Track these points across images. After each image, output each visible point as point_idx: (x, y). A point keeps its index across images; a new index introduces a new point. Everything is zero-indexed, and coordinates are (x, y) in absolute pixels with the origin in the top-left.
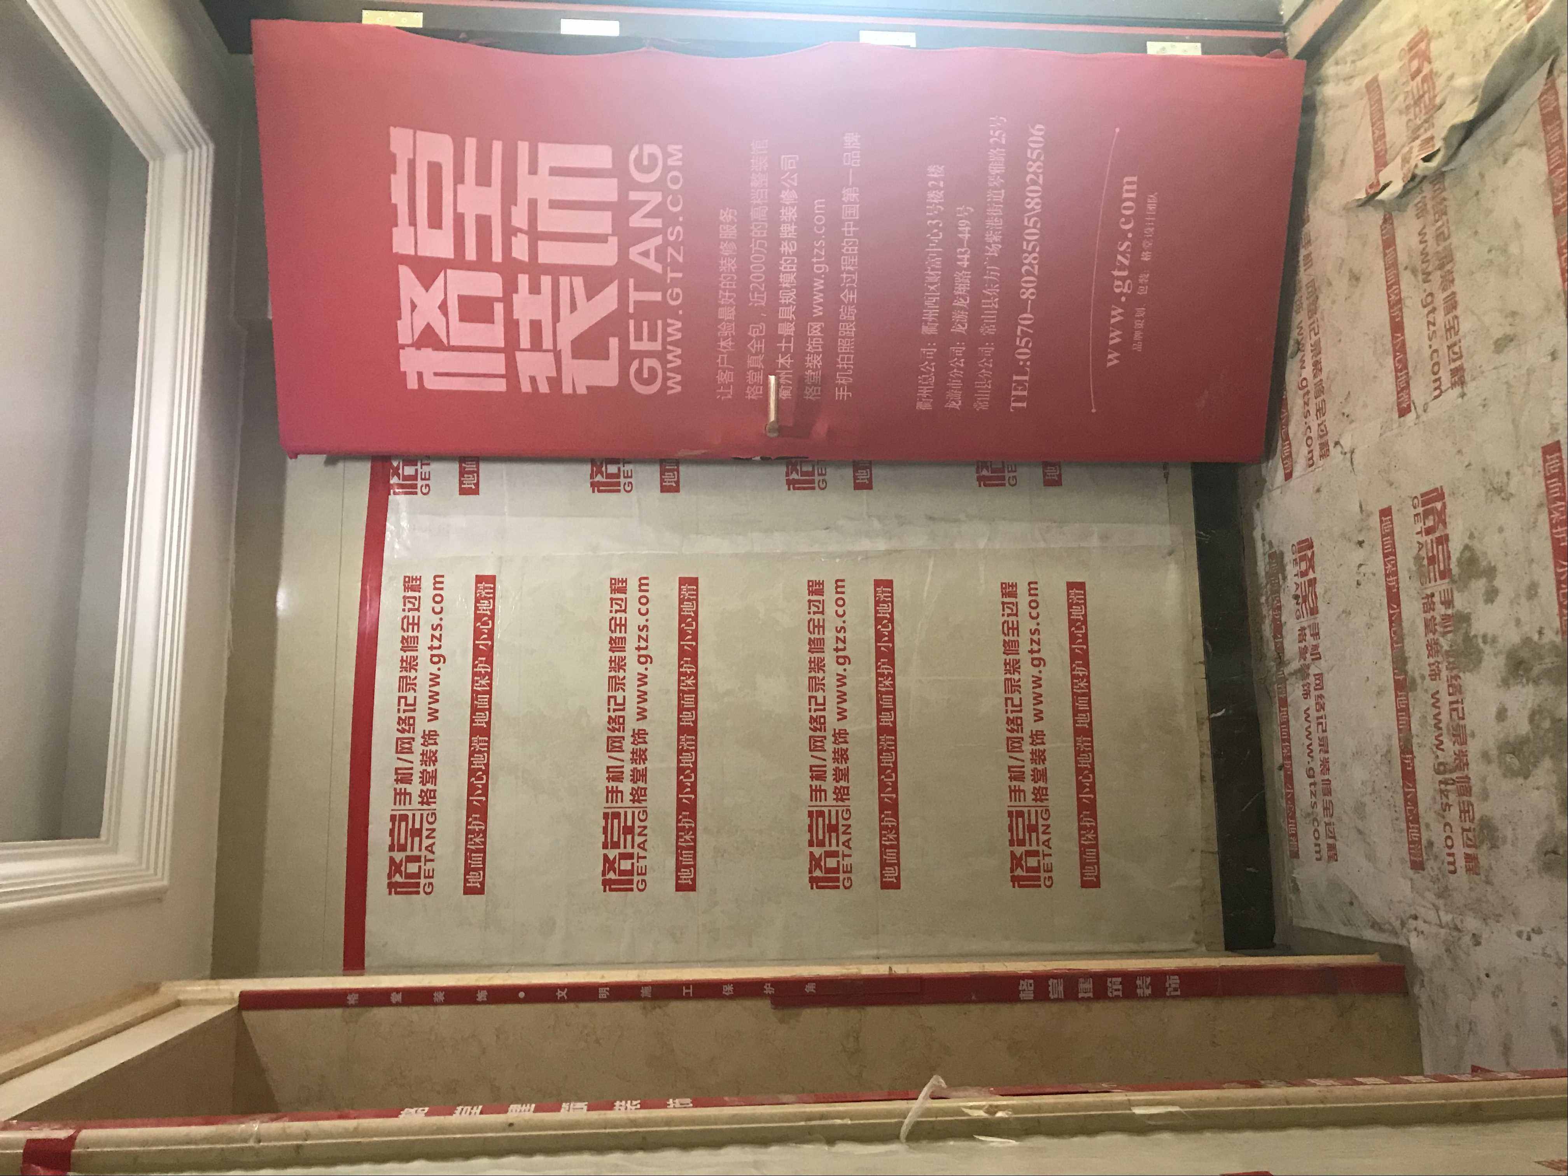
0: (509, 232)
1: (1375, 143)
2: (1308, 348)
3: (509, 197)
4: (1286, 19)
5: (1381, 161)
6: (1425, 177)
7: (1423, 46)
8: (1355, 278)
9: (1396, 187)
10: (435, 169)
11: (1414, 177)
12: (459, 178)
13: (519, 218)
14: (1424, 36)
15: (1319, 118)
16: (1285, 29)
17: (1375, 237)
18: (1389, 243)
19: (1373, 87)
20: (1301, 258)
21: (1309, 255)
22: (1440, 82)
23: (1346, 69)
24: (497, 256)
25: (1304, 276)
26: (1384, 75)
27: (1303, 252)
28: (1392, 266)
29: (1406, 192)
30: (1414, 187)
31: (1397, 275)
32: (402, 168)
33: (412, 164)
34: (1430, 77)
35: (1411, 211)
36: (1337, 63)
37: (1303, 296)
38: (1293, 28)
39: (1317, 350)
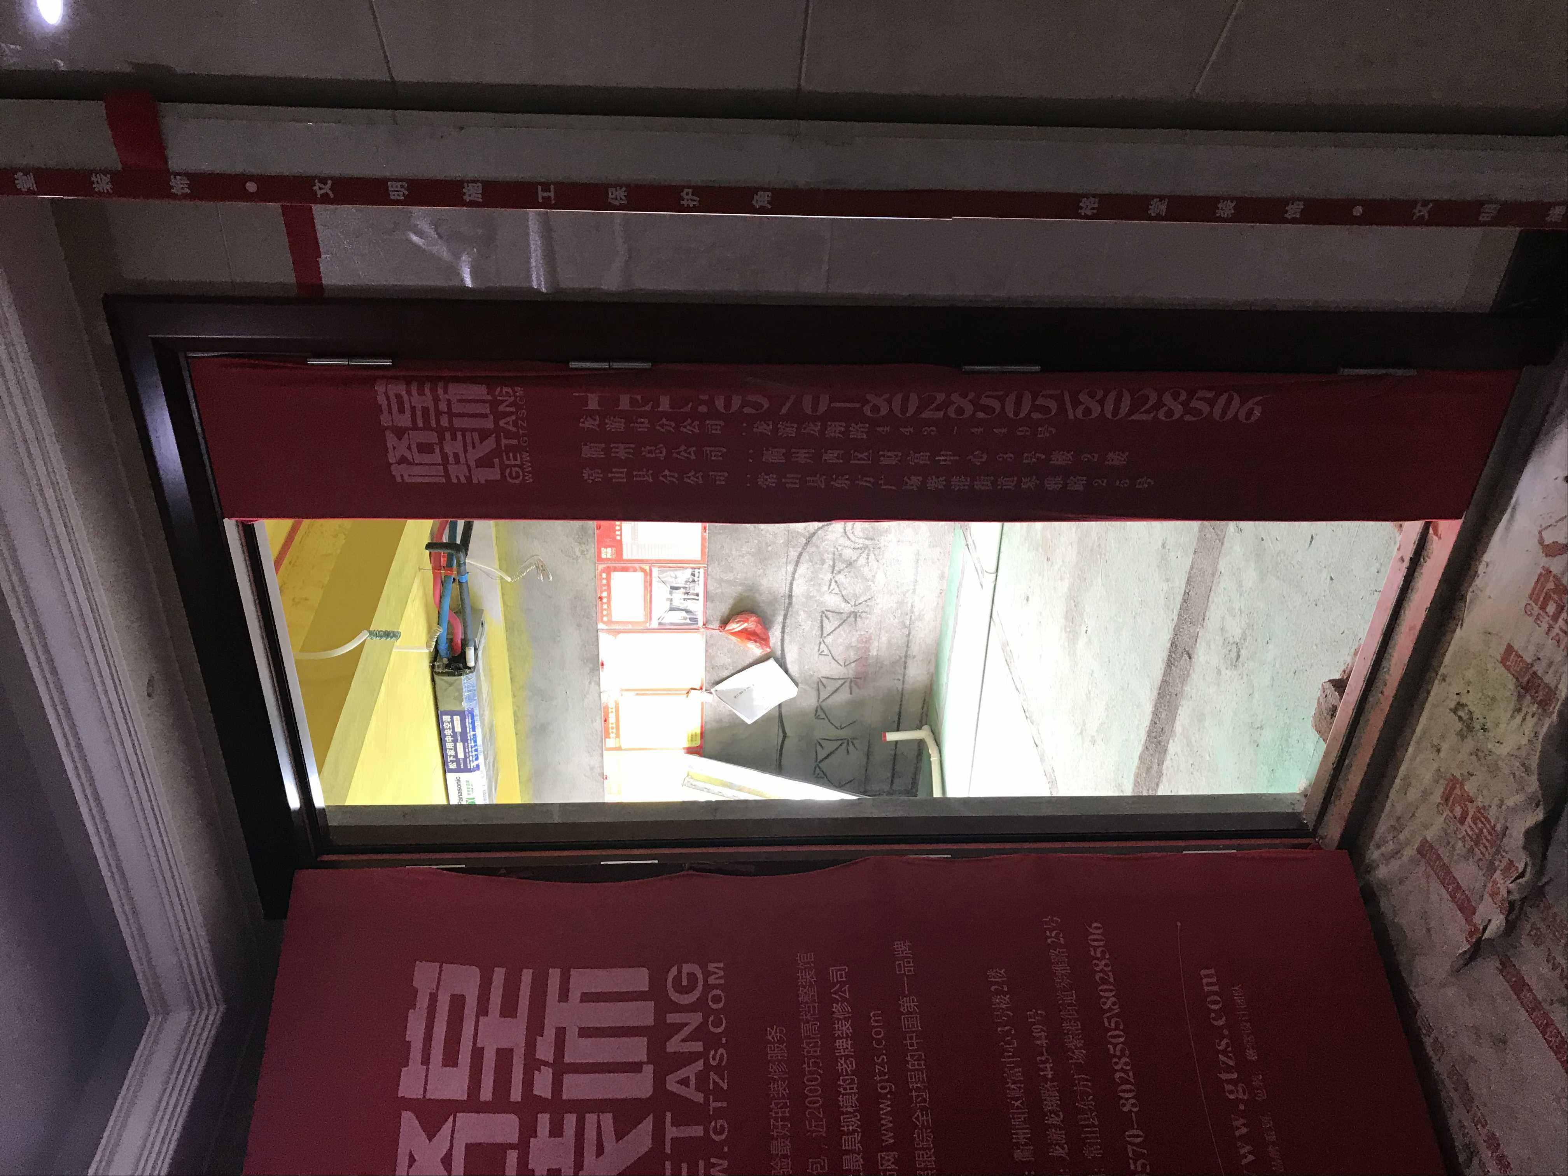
0: (532, 1065)
1: (1453, 897)
3: (535, 1028)
5: (1467, 909)
6: (1523, 900)
7: (1457, 791)
9: (1497, 922)
10: (458, 1003)
11: (1512, 904)
12: (483, 1010)
13: (545, 1050)
14: (1453, 783)
17: (1499, 985)
18: (1519, 986)
19: (1426, 850)
20: (1429, 1050)
21: (1436, 1040)
22: (1492, 813)
23: (1390, 846)
24: (516, 1095)
25: (1440, 1068)
26: (1430, 835)
27: (1428, 1041)
28: (1534, 1008)
29: (1511, 928)
30: (1518, 918)
31: (1546, 1015)
32: (423, 1002)
33: (433, 998)
34: (1481, 815)
35: (1526, 943)
36: (1378, 847)
38: (1320, 832)
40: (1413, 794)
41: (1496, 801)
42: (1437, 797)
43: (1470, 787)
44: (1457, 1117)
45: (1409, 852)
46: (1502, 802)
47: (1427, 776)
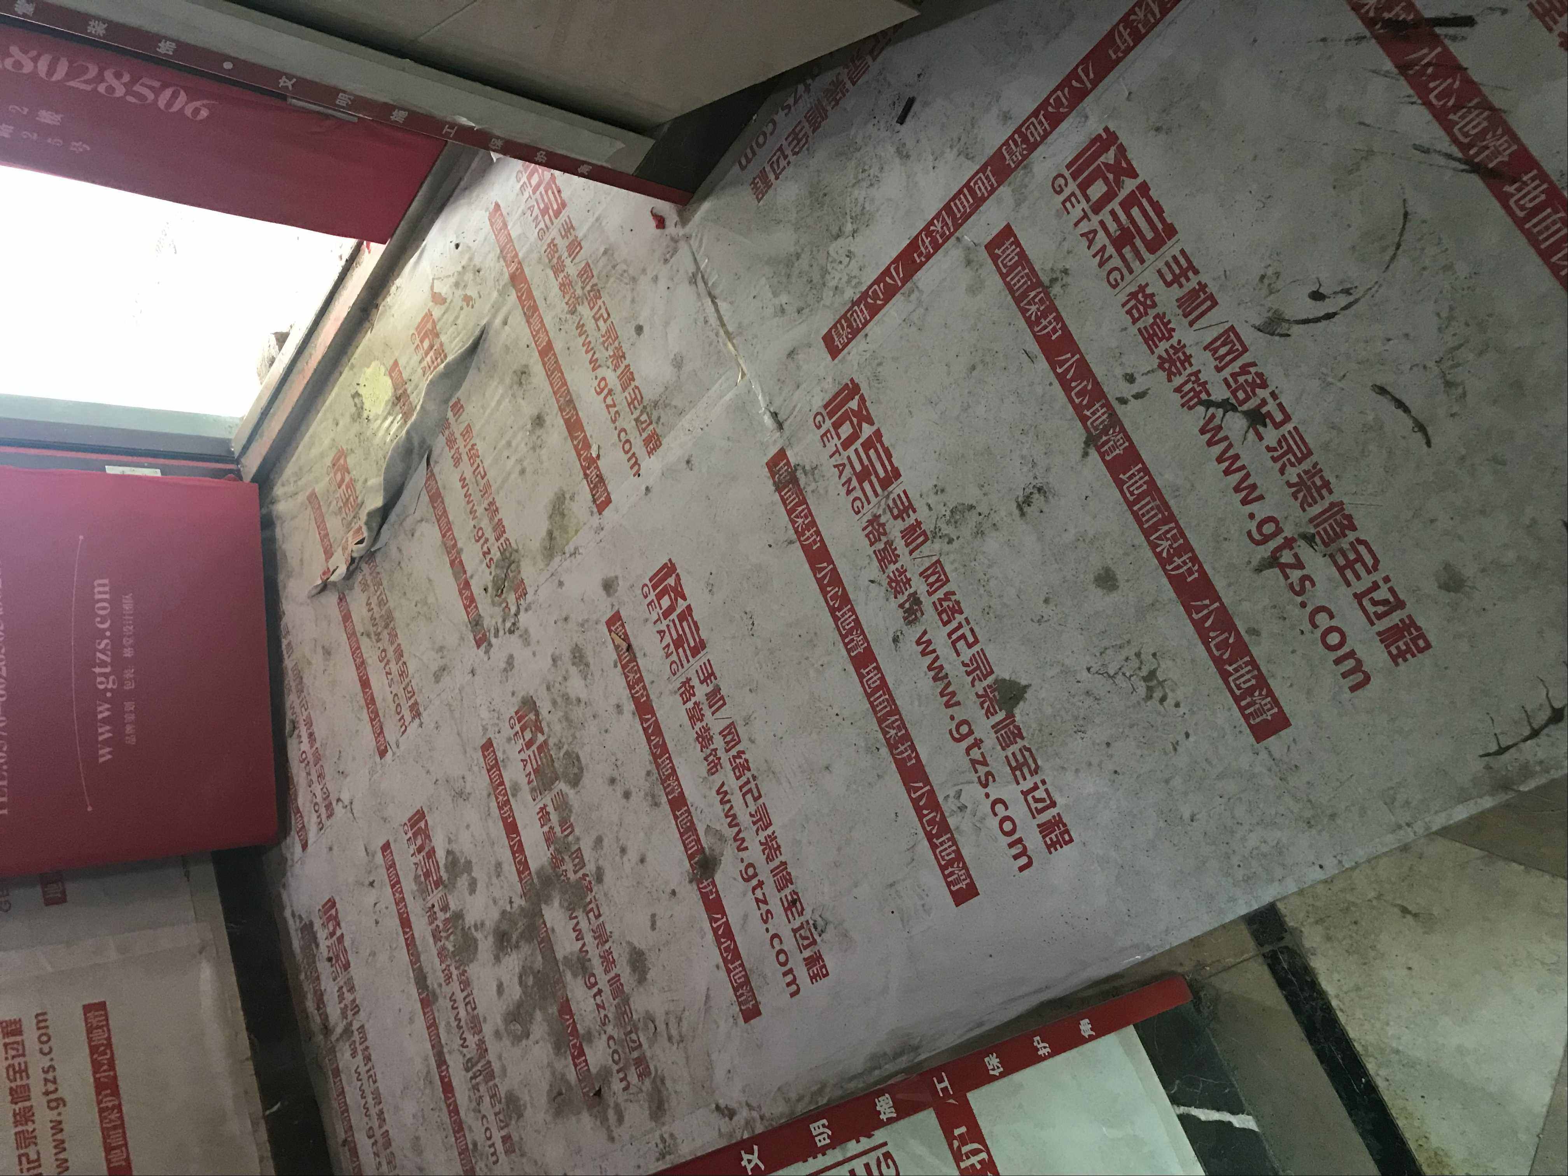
1: (322, 541)
2: (302, 723)
4: (236, 455)
5: (329, 554)
6: (361, 557)
7: (342, 461)
8: (327, 652)
9: (342, 570)
11: (353, 560)
14: (342, 454)
15: (278, 530)
16: (237, 461)
17: (335, 613)
18: (347, 617)
19: (313, 498)
20: (284, 647)
21: (289, 644)
22: (359, 486)
23: (291, 488)
25: (288, 663)
26: (319, 488)
27: (284, 642)
28: (352, 635)
29: (350, 575)
30: (356, 568)
31: (357, 641)
34: (351, 485)
35: (357, 588)
36: (283, 485)
37: (290, 680)
38: (243, 460)
39: (309, 723)
40: (315, 452)
41: (363, 477)
42: (328, 461)
43: (351, 461)
44: (292, 699)
45: (302, 497)
46: (366, 481)
47: (327, 442)
